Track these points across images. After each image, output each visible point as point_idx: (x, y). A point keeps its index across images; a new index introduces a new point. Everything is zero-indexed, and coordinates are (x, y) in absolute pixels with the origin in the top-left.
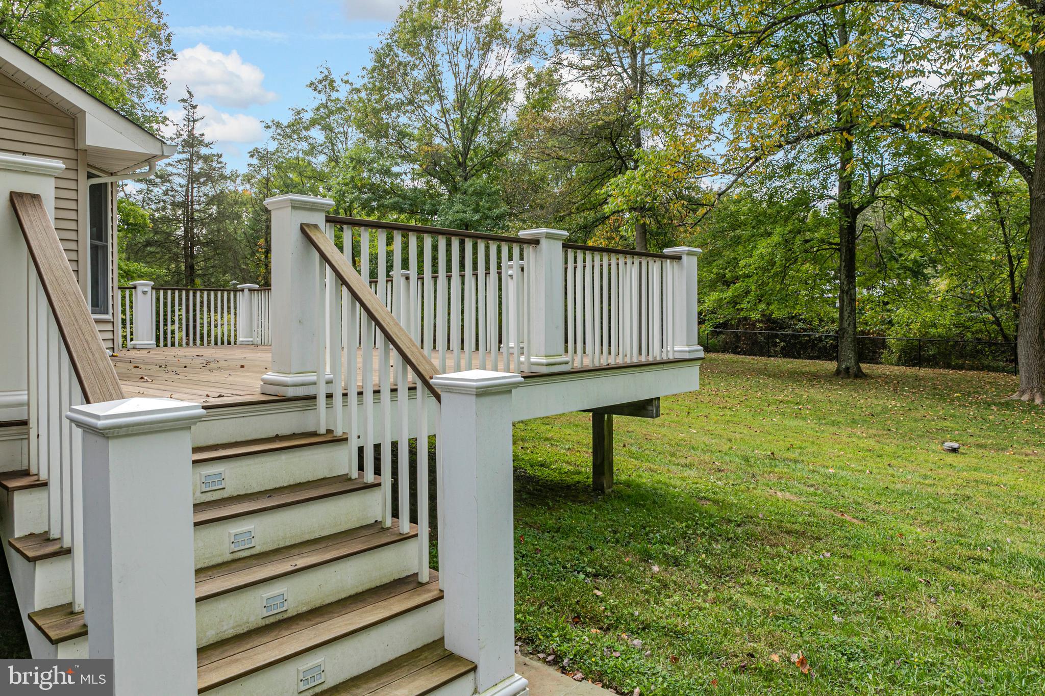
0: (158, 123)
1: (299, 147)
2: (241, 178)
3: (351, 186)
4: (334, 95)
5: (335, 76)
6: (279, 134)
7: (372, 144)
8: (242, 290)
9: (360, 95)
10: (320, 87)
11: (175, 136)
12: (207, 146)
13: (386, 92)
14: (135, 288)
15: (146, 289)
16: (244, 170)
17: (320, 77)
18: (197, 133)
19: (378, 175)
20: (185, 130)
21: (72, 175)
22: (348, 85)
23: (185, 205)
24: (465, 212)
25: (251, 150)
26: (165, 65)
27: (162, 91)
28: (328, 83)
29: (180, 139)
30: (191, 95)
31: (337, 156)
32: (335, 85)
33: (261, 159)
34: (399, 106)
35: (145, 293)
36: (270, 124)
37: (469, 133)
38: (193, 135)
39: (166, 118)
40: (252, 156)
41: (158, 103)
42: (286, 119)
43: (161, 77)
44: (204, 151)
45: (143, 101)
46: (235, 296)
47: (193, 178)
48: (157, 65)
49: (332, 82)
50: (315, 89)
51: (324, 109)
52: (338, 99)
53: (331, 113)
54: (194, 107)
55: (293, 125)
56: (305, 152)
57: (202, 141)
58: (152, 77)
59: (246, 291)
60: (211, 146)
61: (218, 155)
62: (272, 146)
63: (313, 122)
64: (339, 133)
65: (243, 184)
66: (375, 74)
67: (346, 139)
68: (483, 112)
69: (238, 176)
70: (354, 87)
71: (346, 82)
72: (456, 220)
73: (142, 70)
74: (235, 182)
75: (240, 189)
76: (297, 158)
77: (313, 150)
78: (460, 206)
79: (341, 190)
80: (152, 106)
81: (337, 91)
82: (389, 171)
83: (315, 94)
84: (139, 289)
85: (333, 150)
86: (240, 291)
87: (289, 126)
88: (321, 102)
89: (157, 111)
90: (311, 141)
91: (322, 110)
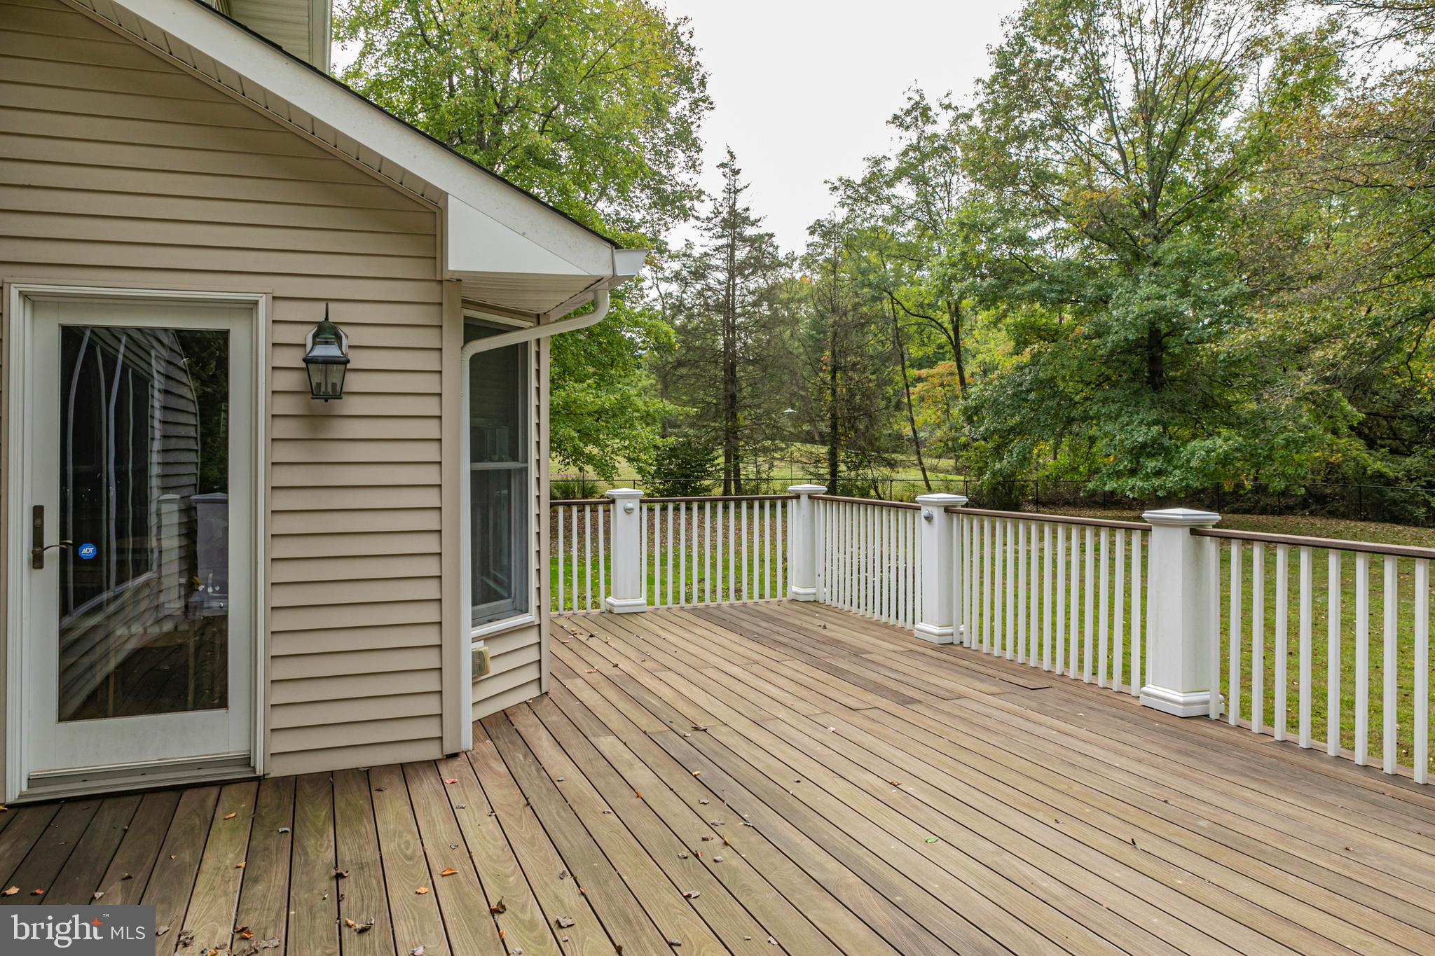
0: (691, 199)
1: (879, 213)
2: (798, 262)
3: (960, 266)
4: (929, 129)
5: (932, 101)
6: (849, 197)
7: (991, 198)
8: (798, 497)
9: (971, 124)
10: (908, 119)
11: (713, 215)
12: (753, 225)
13: (1016, 113)
14: (613, 501)
15: (630, 505)
16: (801, 251)
17: (908, 106)
18: (739, 207)
19: (1004, 247)
20: (725, 205)
21: (427, 338)
22: (950, 111)
23: (726, 307)
24: (1162, 298)
25: (811, 224)
26: (699, 118)
27: (696, 155)
28: (921, 112)
29: (719, 219)
30: (732, 156)
31: (935, 221)
32: (930, 113)
33: (824, 235)
34: (1036, 133)
35: (628, 511)
36: (837, 184)
37: (1161, 160)
38: (735, 211)
39: (701, 192)
40: (812, 233)
41: (691, 173)
42: (858, 173)
43: (694, 135)
44: (749, 231)
45: (673, 172)
46: (784, 506)
47: (735, 270)
48: (689, 121)
49: (927, 109)
50: (901, 125)
51: (915, 151)
52: (935, 135)
53: (925, 157)
54: (736, 172)
55: (870, 182)
56: (885, 219)
57: (747, 218)
58: (684, 137)
59: (804, 499)
60: (759, 224)
61: (767, 234)
62: (841, 214)
63: (899, 174)
64: (937, 185)
65: (801, 270)
66: (997, 87)
67: (949, 193)
68: (1186, 122)
69: (795, 259)
70: (960, 112)
71: (948, 107)
72: (1147, 313)
73: (671, 132)
74: (791, 268)
75: (798, 276)
76: (874, 229)
77: (898, 216)
78: (1154, 289)
79: (945, 274)
80: (683, 177)
81: (935, 122)
82: (1024, 238)
83: (900, 132)
84: (620, 504)
85: (929, 212)
86: (791, 498)
87: (863, 184)
88: (909, 142)
89: (689, 183)
90: (894, 202)
91: (911, 154)
